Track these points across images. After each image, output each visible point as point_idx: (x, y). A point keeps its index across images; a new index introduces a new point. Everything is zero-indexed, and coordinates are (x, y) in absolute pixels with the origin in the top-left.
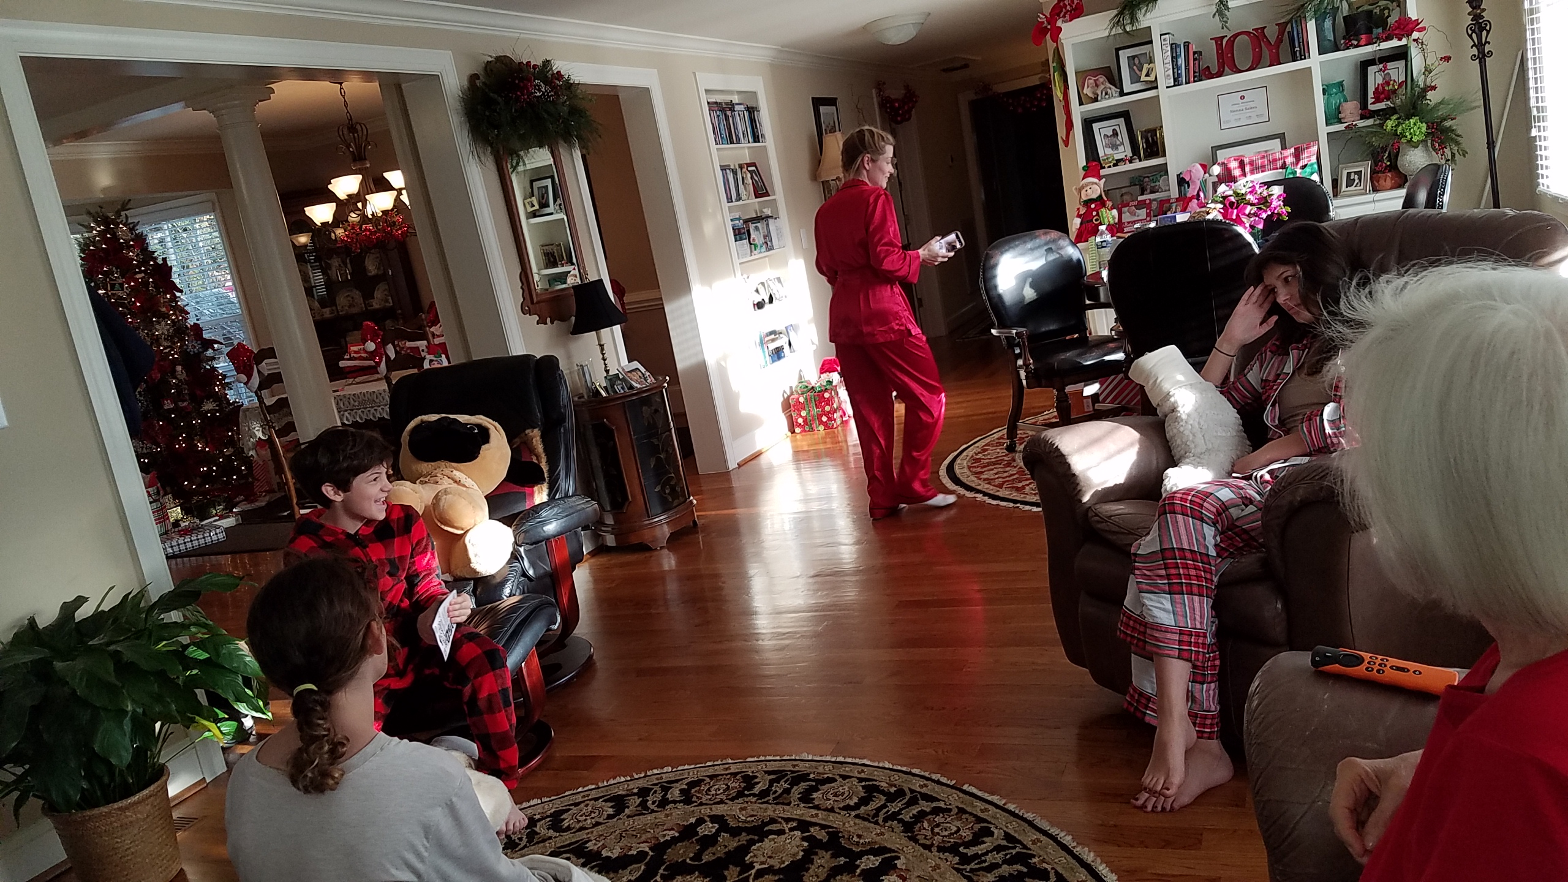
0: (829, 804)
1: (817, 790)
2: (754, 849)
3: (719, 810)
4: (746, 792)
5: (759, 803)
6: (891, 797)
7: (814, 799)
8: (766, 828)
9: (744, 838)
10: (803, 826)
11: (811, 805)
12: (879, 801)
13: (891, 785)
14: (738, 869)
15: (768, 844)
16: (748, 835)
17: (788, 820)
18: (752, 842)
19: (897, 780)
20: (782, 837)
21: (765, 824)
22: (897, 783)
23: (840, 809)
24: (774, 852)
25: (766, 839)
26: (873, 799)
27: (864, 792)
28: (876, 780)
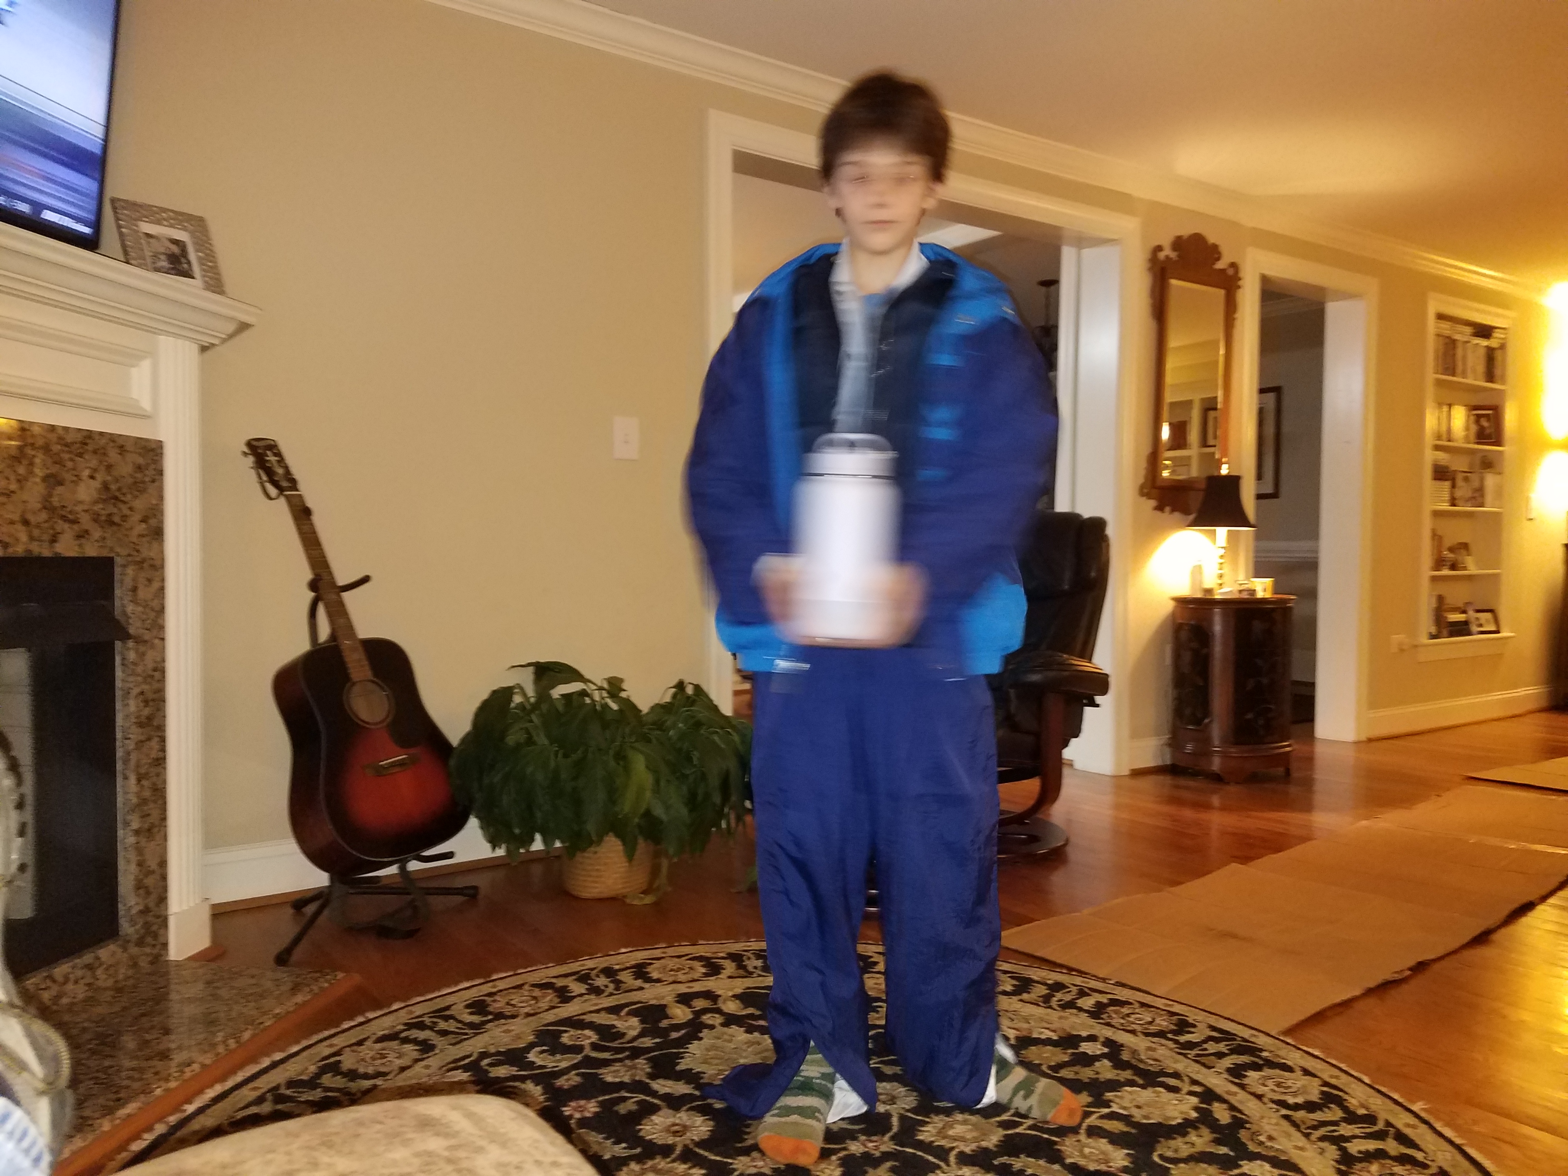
0: (1261, 1090)
1: (1257, 1067)
2: (1127, 1091)
3: (1122, 1037)
4: (1170, 1036)
5: (1175, 1052)
6: (1351, 1118)
7: (1245, 1076)
8: (1162, 1079)
9: (1127, 1074)
10: (1210, 1096)
11: (1237, 1081)
12: (1334, 1113)
13: (1363, 1106)
14: (1090, 1099)
15: (1146, 1095)
16: (1135, 1074)
17: (1194, 1082)
18: (1131, 1083)
19: (1377, 1104)
20: (1172, 1095)
21: (1163, 1073)
22: (1373, 1107)
23: (1273, 1101)
24: (1148, 1105)
25: (1150, 1090)
26: (1326, 1110)
27: (1320, 1098)
28: (1347, 1093)
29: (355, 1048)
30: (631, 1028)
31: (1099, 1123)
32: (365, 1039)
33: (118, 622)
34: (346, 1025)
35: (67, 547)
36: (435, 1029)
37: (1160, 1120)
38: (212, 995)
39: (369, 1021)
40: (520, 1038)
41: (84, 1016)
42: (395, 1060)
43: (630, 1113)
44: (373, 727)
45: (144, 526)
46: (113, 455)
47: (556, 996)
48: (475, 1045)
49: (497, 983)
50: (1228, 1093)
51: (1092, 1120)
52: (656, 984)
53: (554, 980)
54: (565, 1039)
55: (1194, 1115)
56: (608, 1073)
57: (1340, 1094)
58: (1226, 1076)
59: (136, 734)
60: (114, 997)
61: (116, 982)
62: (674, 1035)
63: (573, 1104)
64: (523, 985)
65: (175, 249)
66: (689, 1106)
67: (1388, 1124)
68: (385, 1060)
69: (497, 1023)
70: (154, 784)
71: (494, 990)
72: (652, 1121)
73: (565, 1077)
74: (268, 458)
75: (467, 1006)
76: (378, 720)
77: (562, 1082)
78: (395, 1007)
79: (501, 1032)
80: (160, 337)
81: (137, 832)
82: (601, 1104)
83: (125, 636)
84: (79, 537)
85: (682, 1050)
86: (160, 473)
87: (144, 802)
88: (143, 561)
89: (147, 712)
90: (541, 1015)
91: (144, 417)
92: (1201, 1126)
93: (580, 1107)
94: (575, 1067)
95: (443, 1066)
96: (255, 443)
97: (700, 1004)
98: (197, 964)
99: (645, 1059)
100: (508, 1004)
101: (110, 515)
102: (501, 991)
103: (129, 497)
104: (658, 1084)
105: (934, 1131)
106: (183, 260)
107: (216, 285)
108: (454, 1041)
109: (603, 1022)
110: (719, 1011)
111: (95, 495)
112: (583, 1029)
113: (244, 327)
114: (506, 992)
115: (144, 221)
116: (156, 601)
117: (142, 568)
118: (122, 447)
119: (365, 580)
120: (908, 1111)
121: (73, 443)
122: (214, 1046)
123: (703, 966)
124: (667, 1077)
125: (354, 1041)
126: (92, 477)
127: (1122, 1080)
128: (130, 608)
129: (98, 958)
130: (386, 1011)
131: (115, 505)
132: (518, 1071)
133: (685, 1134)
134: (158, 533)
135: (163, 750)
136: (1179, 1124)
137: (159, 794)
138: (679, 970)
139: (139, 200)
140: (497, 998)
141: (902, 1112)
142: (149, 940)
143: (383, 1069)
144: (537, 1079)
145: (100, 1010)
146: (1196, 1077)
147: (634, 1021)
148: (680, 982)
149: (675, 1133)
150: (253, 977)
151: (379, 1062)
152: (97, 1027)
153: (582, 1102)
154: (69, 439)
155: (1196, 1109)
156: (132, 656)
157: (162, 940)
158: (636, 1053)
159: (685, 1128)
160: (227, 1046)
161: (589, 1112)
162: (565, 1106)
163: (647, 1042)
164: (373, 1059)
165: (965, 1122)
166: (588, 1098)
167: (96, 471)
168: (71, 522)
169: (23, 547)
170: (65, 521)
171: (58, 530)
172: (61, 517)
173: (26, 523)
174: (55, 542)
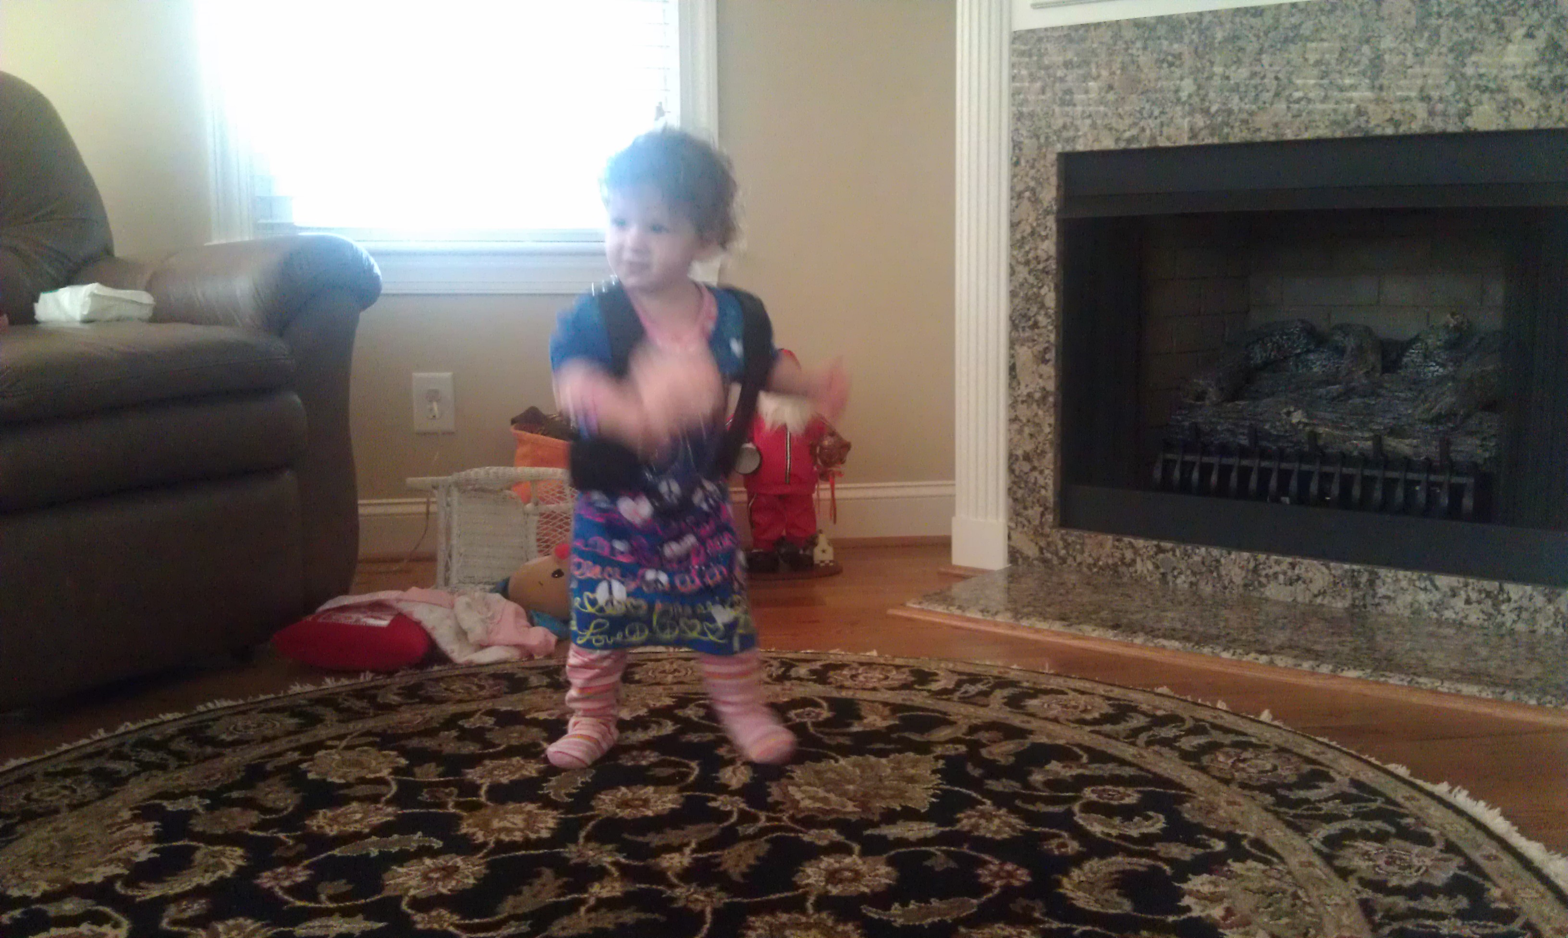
167: (1540, 26)
168: (1492, 91)
169: (1421, 123)
170: (1484, 92)
171: (1472, 101)
172: (1477, 87)
173: (1426, 98)
174: (1468, 115)
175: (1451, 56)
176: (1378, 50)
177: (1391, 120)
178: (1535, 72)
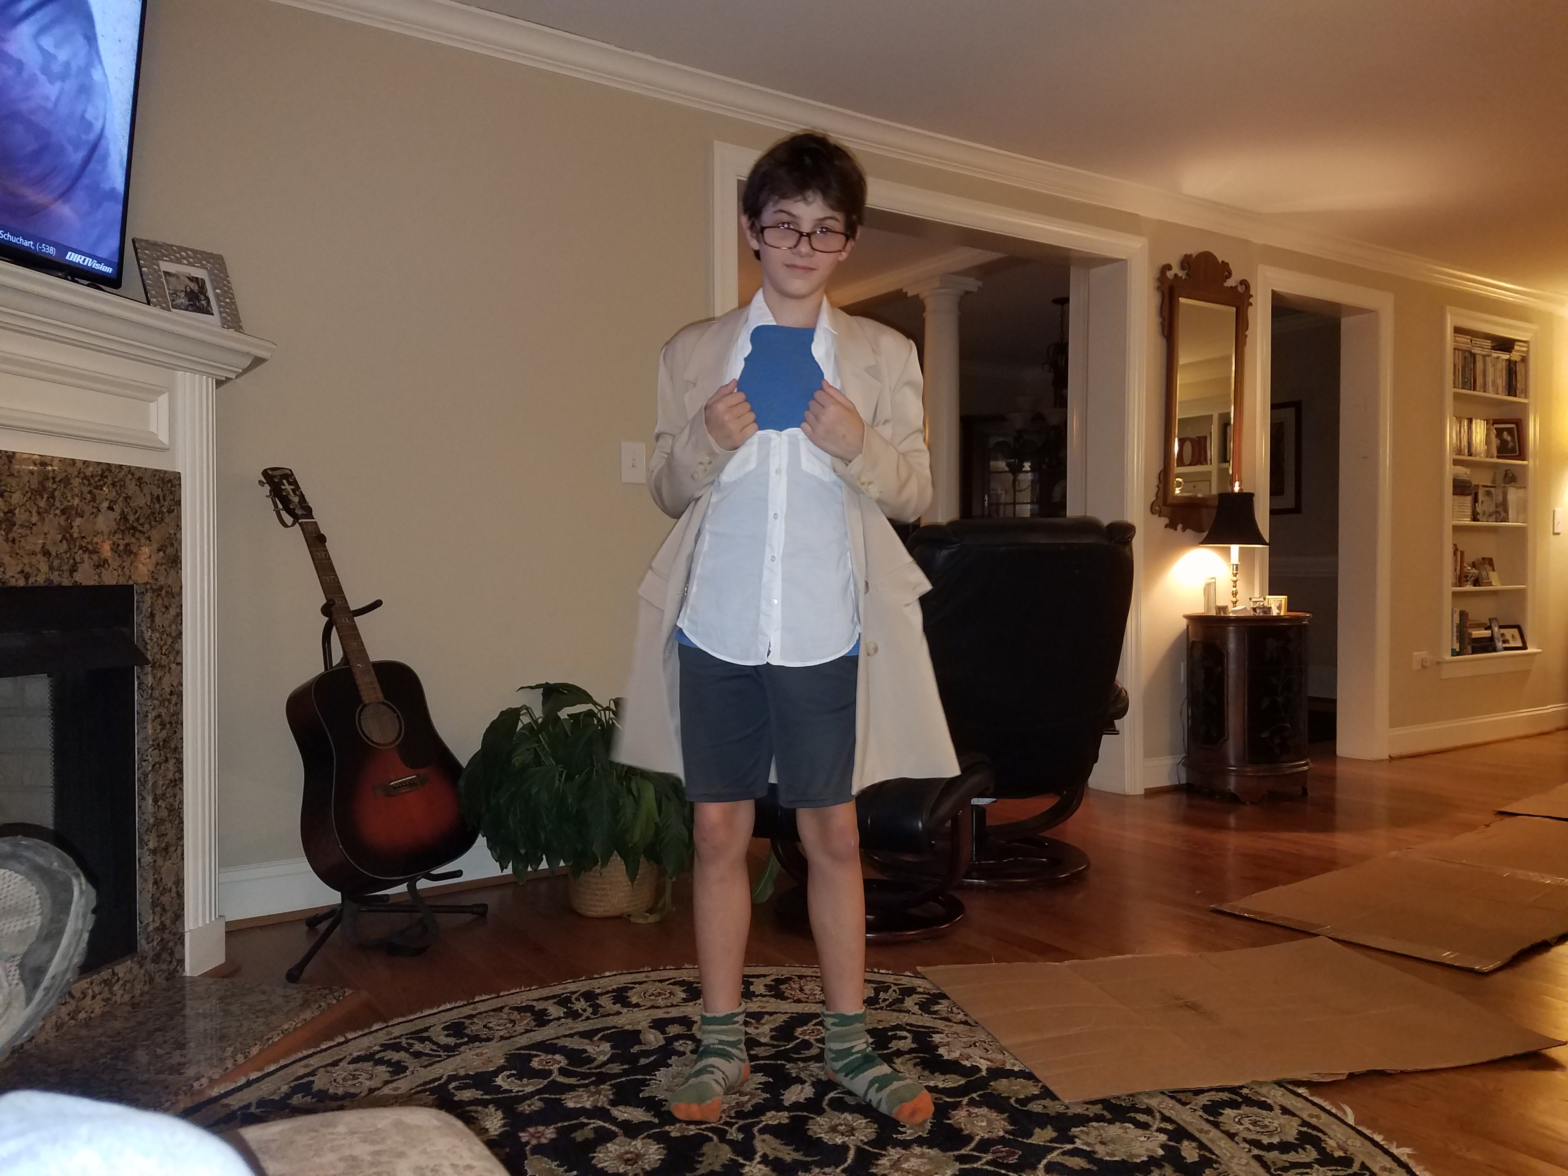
0: (1234, 1128)
1: (1234, 1105)
2: (1092, 1126)
6: (1326, 1159)
7: (1222, 1114)
8: (1132, 1115)
10: (1179, 1133)
11: (1211, 1118)
12: (1310, 1154)
13: (1340, 1147)
14: (1054, 1134)
15: (1114, 1130)
17: (1165, 1119)
18: (1099, 1118)
19: (1355, 1145)
20: (1140, 1132)
21: (1134, 1109)
22: (1351, 1150)
23: (1245, 1140)
24: (1113, 1141)
25: (1118, 1124)
26: (1300, 1150)
27: (1296, 1139)
28: (1324, 1133)
29: (329, 1068)
30: (603, 1053)
31: (1060, 1159)
32: (341, 1060)
33: (137, 649)
34: (323, 1047)
35: (86, 576)
36: (411, 1050)
37: (1125, 1158)
38: (224, 1011)
39: (347, 1041)
40: (491, 1061)
41: (100, 1030)
42: (366, 1081)
43: (587, 1141)
44: (384, 748)
45: (161, 553)
46: (132, 487)
47: (533, 1019)
48: (445, 1068)
49: (478, 1005)
50: (1201, 1131)
51: (1053, 1156)
52: (635, 1010)
53: (534, 1003)
54: (535, 1064)
55: (1161, 1152)
56: (571, 1099)
57: (1320, 1135)
58: (1201, 1113)
59: (153, 756)
60: (129, 1012)
61: (133, 997)
62: (643, 1061)
63: (532, 1130)
64: (502, 1008)
65: (194, 286)
66: (646, 1134)
67: (1364, 1166)
68: (356, 1081)
69: (471, 1045)
70: (172, 805)
71: (475, 1012)
72: (607, 1147)
73: (528, 1102)
74: (283, 487)
75: (444, 1029)
76: (391, 740)
77: (525, 1108)
78: (375, 1028)
79: (473, 1055)
80: (179, 373)
81: (154, 852)
82: (559, 1131)
83: (143, 661)
84: (98, 566)
85: (648, 1077)
86: (179, 503)
87: (159, 822)
88: (161, 588)
89: (164, 734)
90: (515, 1039)
91: (163, 449)
92: (1166, 1165)
93: (539, 1132)
94: (539, 1092)
95: (413, 1089)
96: (270, 472)
97: (674, 1030)
98: (211, 981)
99: (611, 1085)
100: (485, 1026)
101: (127, 545)
102: (480, 1013)
103: (147, 526)
104: (618, 1110)
105: (888, 1164)
106: (202, 297)
107: (232, 321)
108: (426, 1063)
109: (576, 1047)
110: (692, 1038)
111: (114, 525)
112: (554, 1054)
113: (258, 361)
114: (485, 1015)
115: (165, 261)
116: (174, 627)
117: (158, 595)
118: (140, 479)
119: (377, 604)
120: (865, 1144)
121: (92, 476)
122: (222, 1060)
123: (684, 991)
124: (627, 1104)
125: (330, 1061)
126: (110, 508)
127: (1091, 1115)
128: (148, 634)
129: (114, 974)
130: (366, 1031)
131: (133, 535)
132: (482, 1095)
133: (636, 1162)
134: (175, 562)
135: (181, 771)
136: (1143, 1161)
137: (176, 814)
138: (660, 994)
139: (159, 239)
140: (475, 1020)
141: (859, 1144)
142: (165, 956)
143: (352, 1090)
144: (499, 1104)
145: (117, 1025)
146: (1167, 1113)
147: (606, 1047)
148: (658, 1007)
149: (627, 1162)
150: (264, 993)
151: (350, 1083)
152: (112, 1041)
153: (541, 1128)
154: (89, 472)
155: (1163, 1146)
156: (150, 680)
157: (177, 956)
158: (602, 1078)
159: (638, 1157)
160: (235, 1061)
161: (546, 1138)
162: (523, 1131)
163: (616, 1068)
164: (344, 1080)
165: (922, 1156)
166: (547, 1125)
167: (115, 502)
168: (91, 552)
169: (44, 576)
170: (84, 552)
171: (78, 560)
172: (81, 547)
173: (47, 553)
174: (75, 571)
175: (63, 517)
176: (11, 505)
177: (22, 571)
178: (115, 539)
